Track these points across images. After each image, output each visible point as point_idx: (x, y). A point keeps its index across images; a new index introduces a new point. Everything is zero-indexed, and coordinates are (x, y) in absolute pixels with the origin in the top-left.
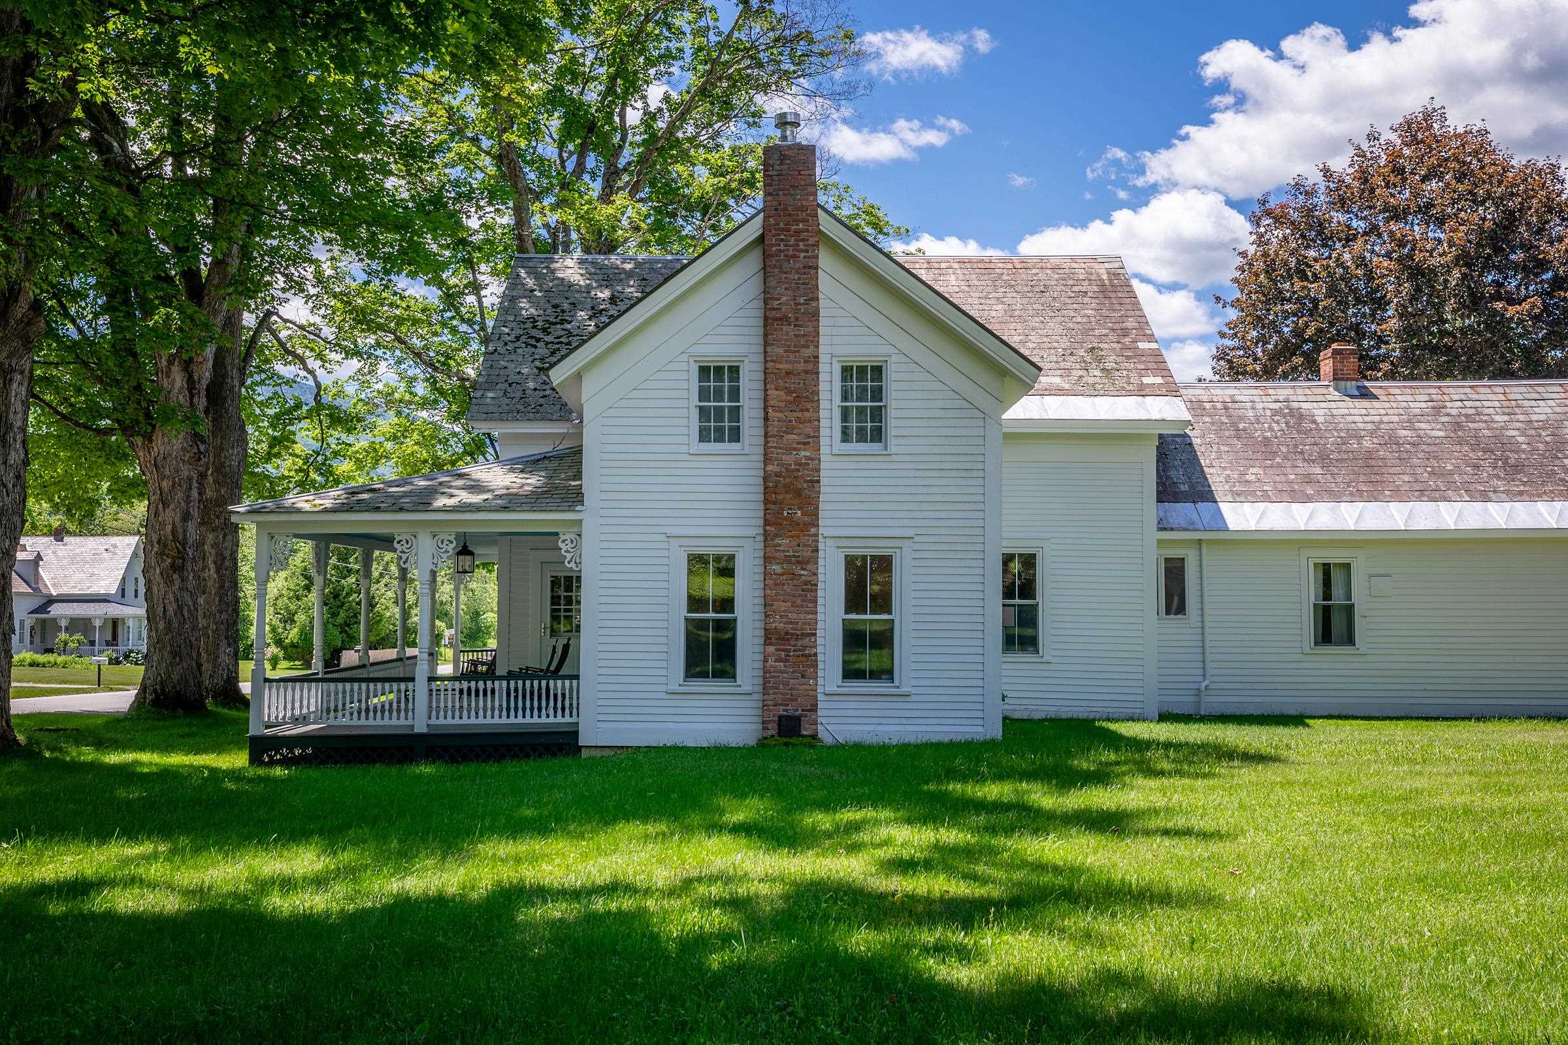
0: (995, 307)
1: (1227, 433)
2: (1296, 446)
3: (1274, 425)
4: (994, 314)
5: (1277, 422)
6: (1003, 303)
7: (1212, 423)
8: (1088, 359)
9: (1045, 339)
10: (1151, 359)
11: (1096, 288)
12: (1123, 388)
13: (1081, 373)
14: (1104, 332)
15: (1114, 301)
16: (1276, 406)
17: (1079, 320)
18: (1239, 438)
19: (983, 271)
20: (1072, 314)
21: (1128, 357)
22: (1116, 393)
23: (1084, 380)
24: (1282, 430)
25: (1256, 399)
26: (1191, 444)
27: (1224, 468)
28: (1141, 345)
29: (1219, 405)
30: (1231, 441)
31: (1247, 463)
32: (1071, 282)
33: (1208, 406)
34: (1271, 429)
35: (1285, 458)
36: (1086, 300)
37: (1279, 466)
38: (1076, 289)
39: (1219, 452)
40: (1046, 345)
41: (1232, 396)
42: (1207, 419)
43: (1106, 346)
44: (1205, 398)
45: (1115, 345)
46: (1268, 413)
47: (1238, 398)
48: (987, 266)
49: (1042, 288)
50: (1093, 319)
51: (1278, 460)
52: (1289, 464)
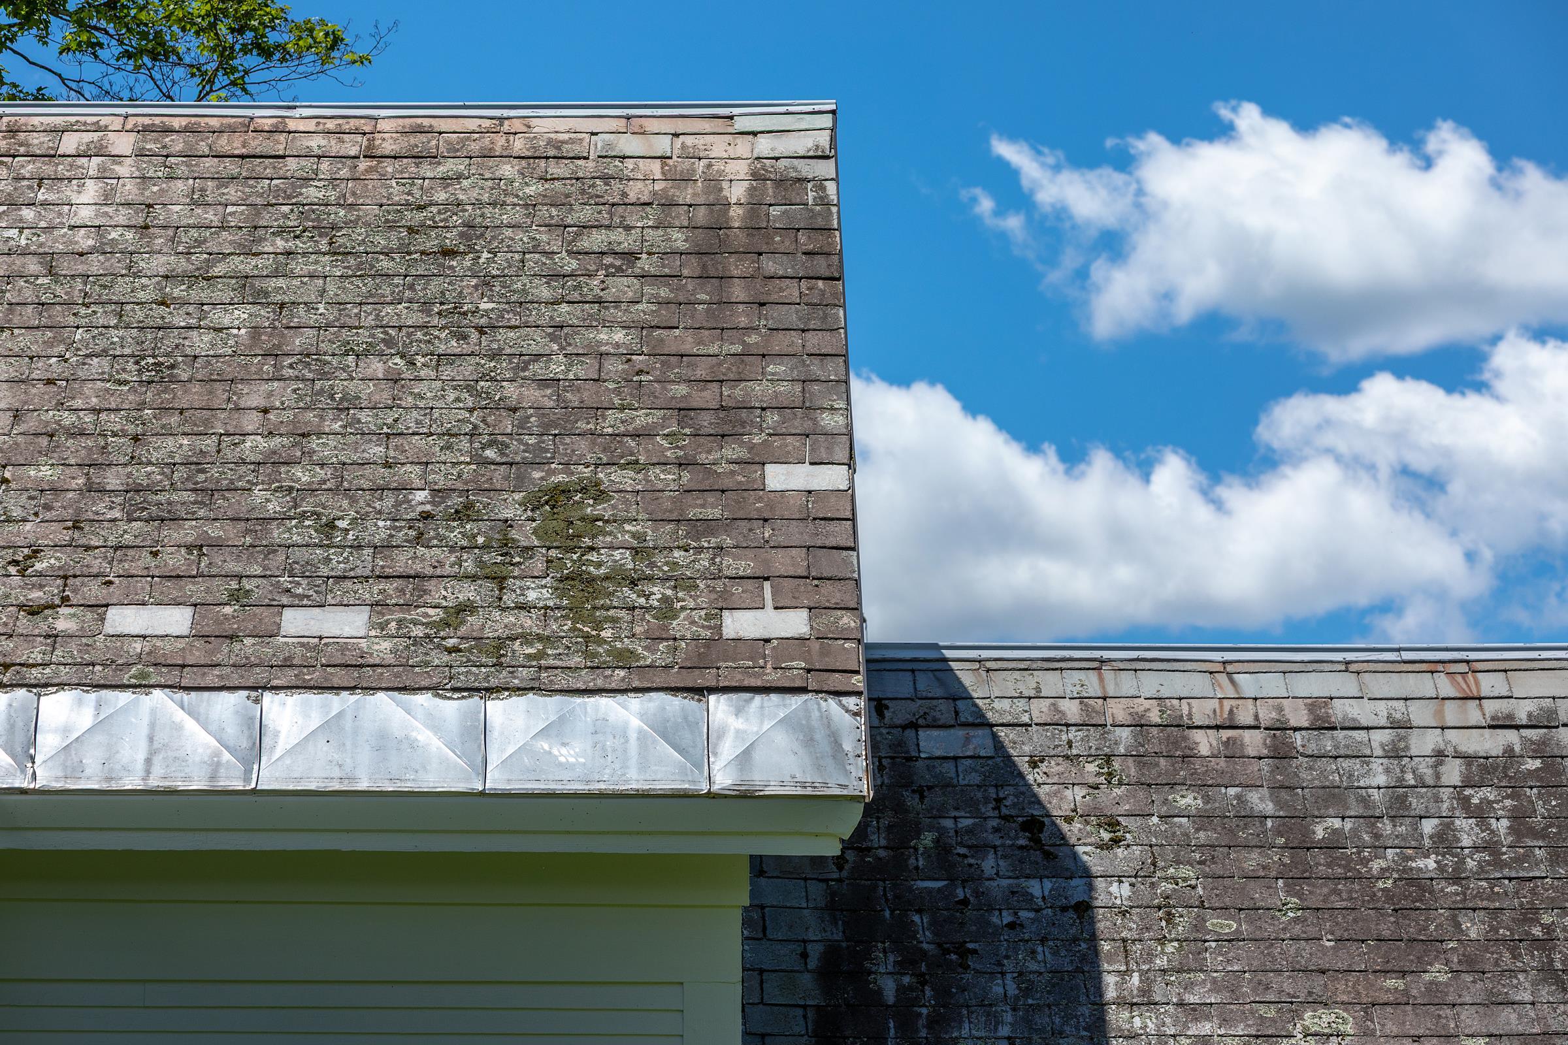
0: (218, 317)
1: (1252, 860)
2: (1529, 915)
3: (1463, 824)
4: (201, 342)
5: (1480, 814)
6: (260, 297)
7: (1203, 819)
8: (524, 535)
9: (376, 451)
10: (797, 533)
11: (679, 239)
12: (625, 659)
13: (467, 592)
14: (641, 419)
15: (738, 292)
16: (1492, 743)
17: (557, 368)
18: (1296, 878)
19: (231, 167)
20: (537, 342)
21: (706, 526)
22: (585, 679)
23: (473, 621)
24: (1490, 846)
25: (1419, 714)
26: (1084, 909)
27: (1196, 1012)
28: (778, 477)
29: (1253, 741)
30: (1258, 893)
31: (1297, 986)
32: (585, 214)
33: (1204, 742)
34: (1445, 841)
35: (1471, 965)
36: (622, 286)
37: (1436, 998)
38: (596, 240)
39: (1196, 940)
40: (365, 478)
41: (1317, 704)
42: (1188, 800)
43: (624, 479)
44: (1201, 712)
45: (666, 477)
46: (1453, 772)
47: (1341, 710)
48: (257, 144)
49: (451, 239)
50: (614, 367)
51: (1437, 973)
52: (1473, 989)
